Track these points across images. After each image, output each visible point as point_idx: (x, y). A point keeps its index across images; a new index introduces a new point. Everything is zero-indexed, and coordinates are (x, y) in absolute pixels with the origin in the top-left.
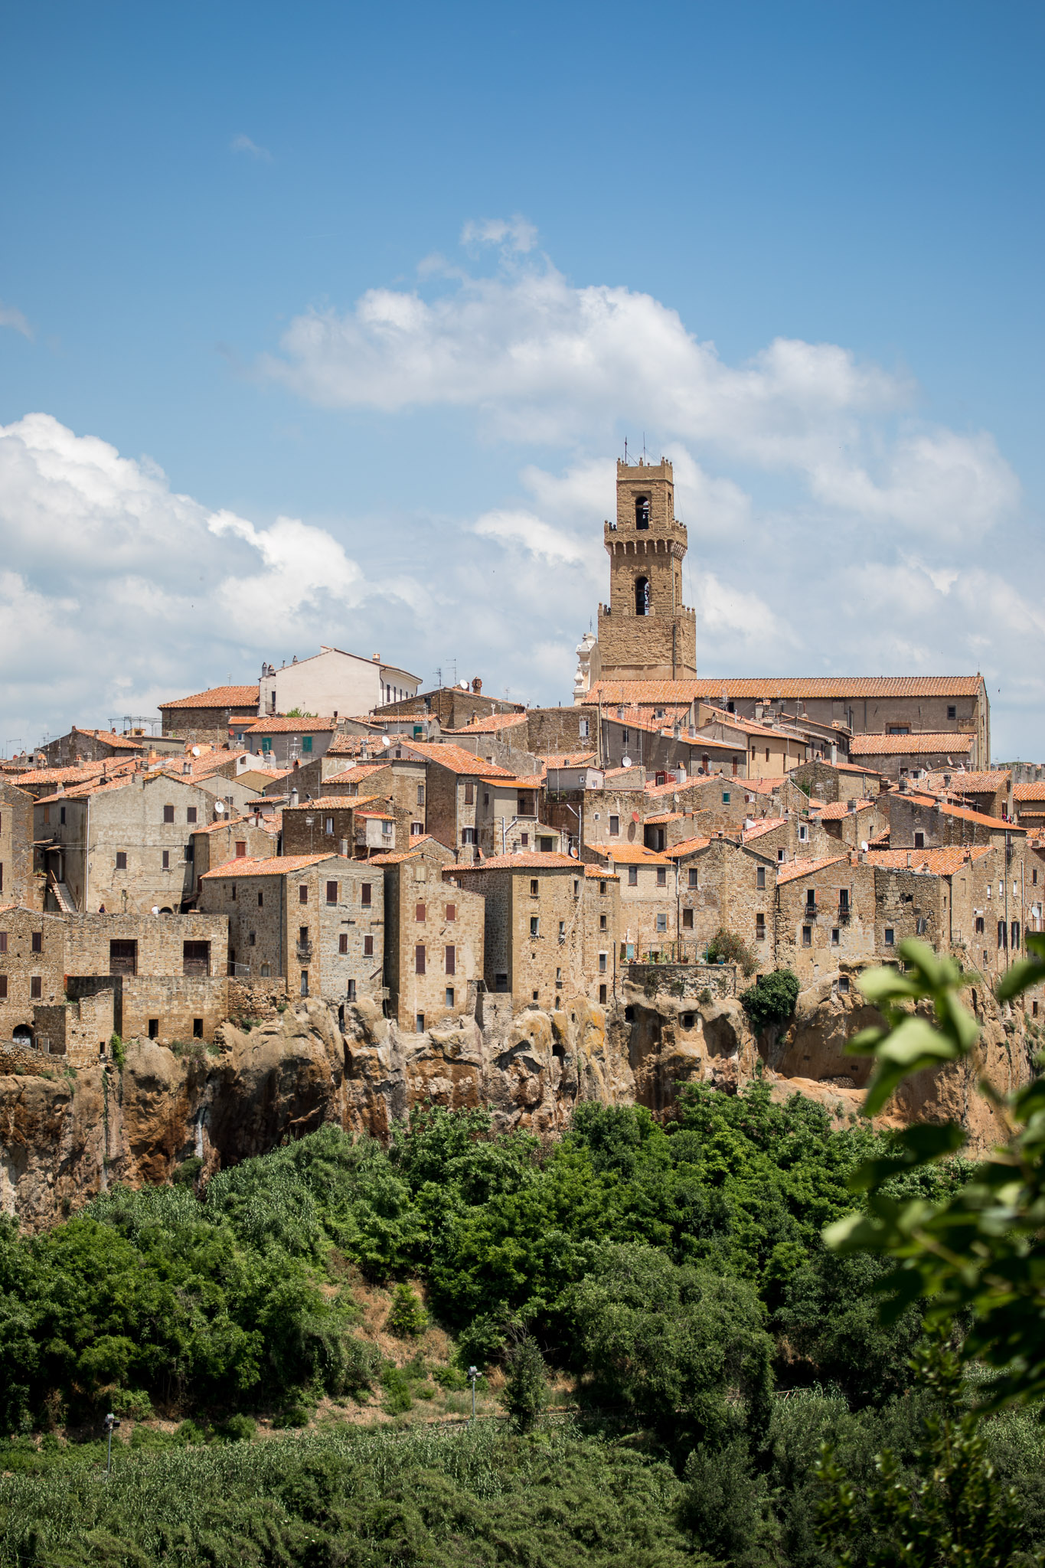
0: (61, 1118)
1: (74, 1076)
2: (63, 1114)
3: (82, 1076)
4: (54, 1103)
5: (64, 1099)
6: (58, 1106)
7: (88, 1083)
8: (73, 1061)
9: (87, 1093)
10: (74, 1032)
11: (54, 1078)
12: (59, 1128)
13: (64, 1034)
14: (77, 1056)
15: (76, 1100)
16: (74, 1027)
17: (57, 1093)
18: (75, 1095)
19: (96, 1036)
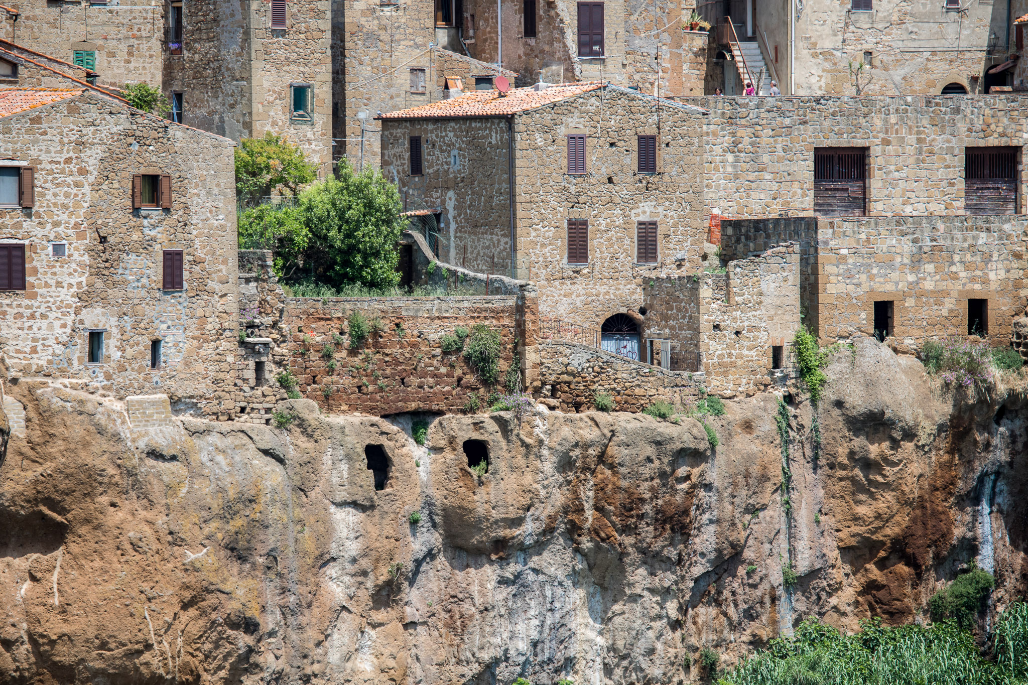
0: (689, 494)
1: (718, 413)
2: (694, 486)
3: (735, 412)
4: (674, 464)
5: (695, 456)
6: (682, 471)
7: (748, 426)
8: (716, 384)
9: (744, 444)
10: (716, 327)
11: (674, 417)
12: (686, 512)
13: (697, 331)
14: (725, 374)
15: (720, 459)
16: (717, 318)
17: (678, 445)
18: (719, 448)
19: (763, 335)
